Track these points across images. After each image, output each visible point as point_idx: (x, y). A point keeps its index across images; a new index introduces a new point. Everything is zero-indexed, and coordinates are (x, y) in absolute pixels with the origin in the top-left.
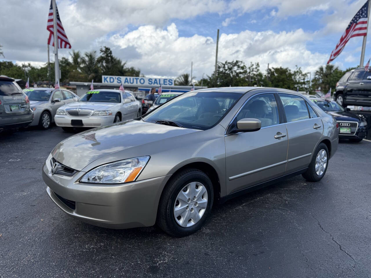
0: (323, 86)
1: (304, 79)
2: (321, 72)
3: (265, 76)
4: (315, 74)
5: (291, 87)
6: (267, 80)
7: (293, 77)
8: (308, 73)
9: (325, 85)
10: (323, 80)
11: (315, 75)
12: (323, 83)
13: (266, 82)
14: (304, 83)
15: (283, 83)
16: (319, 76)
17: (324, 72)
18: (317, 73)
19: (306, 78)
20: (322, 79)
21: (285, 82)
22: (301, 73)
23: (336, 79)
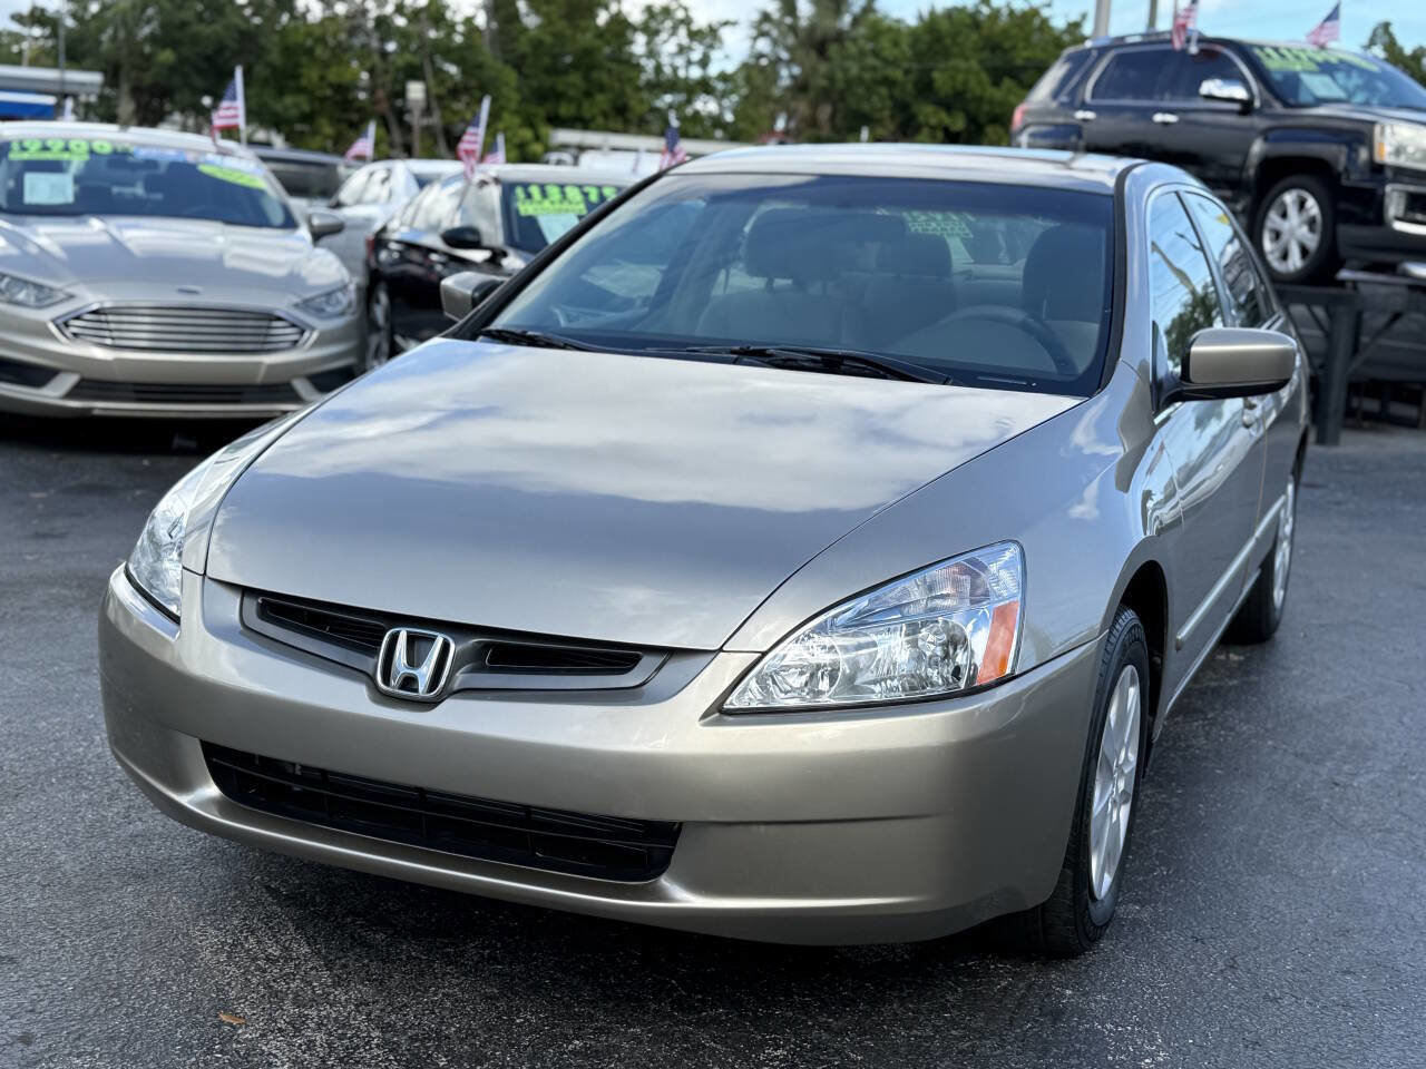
0: (803, 107)
1: (704, 62)
2: (788, 20)
3: (469, 21)
4: (754, 33)
5: (637, 107)
6: (487, 54)
7: (639, 44)
8: (726, 23)
9: (815, 105)
10: (796, 70)
11: (755, 39)
12: (800, 87)
13: (480, 66)
14: (704, 86)
15: (586, 78)
16: (775, 42)
17: (803, 23)
18: (766, 27)
19: (715, 55)
20: (789, 63)
21: (595, 75)
22: (687, 21)
23: (874, 69)
